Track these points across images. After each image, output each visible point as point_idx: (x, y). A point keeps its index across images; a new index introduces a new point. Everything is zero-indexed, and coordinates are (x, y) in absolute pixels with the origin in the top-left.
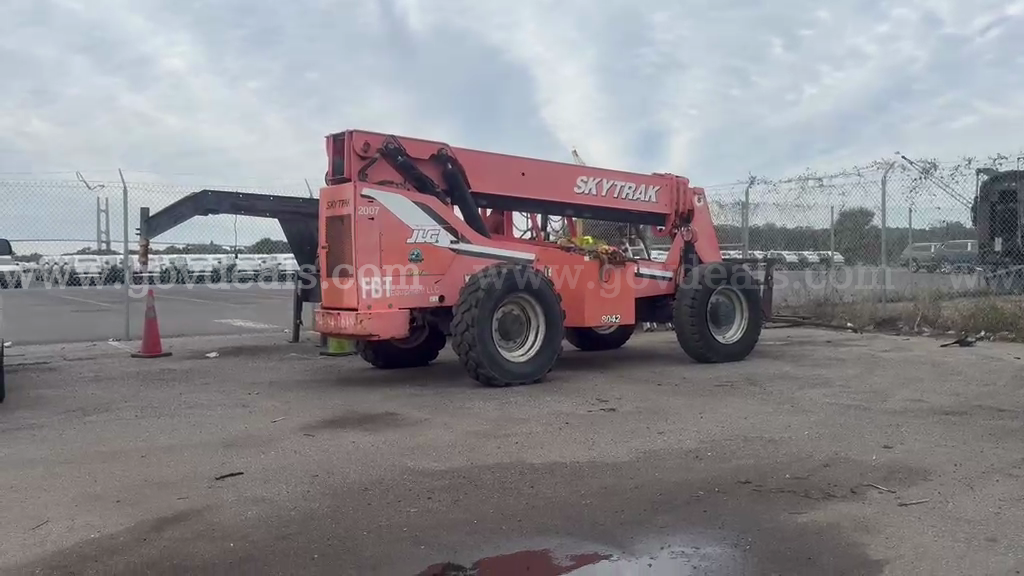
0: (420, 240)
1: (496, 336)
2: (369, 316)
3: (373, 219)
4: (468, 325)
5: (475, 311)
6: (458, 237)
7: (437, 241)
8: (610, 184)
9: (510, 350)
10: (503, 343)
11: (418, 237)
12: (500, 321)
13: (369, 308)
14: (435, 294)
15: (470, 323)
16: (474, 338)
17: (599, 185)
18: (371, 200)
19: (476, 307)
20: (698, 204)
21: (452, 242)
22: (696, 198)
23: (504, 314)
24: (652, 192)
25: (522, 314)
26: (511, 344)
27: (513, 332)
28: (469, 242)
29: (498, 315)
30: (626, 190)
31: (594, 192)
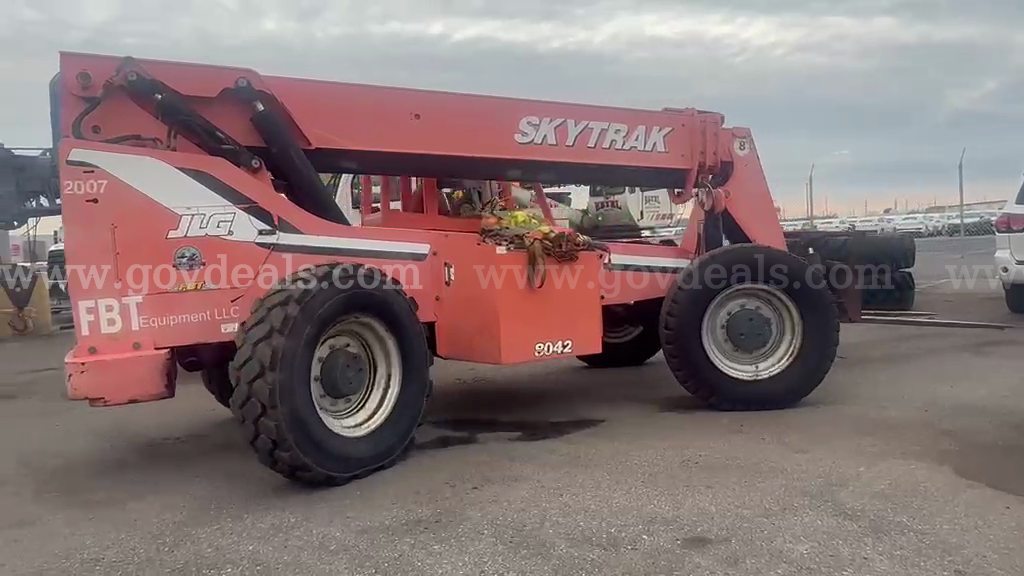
0: (195, 232)
1: (316, 389)
2: (82, 368)
3: (95, 201)
4: (263, 367)
5: (278, 341)
6: (274, 223)
7: (230, 233)
8: (581, 127)
9: (338, 415)
10: (327, 402)
11: (190, 228)
12: (324, 362)
13: (93, 351)
14: (232, 320)
15: (267, 364)
16: (272, 392)
17: (561, 130)
18: (89, 169)
19: (281, 332)
20: (741, 153)
21: (261, 233)
22: (736, 145)
23: (333, 350)
24: (657, 137)
25: (363, 355)
26: (341, 404)
27: (345, 386)
28: (296, 231)
29: (322, 352)
30: (610, 136)
31: (552, 140)
